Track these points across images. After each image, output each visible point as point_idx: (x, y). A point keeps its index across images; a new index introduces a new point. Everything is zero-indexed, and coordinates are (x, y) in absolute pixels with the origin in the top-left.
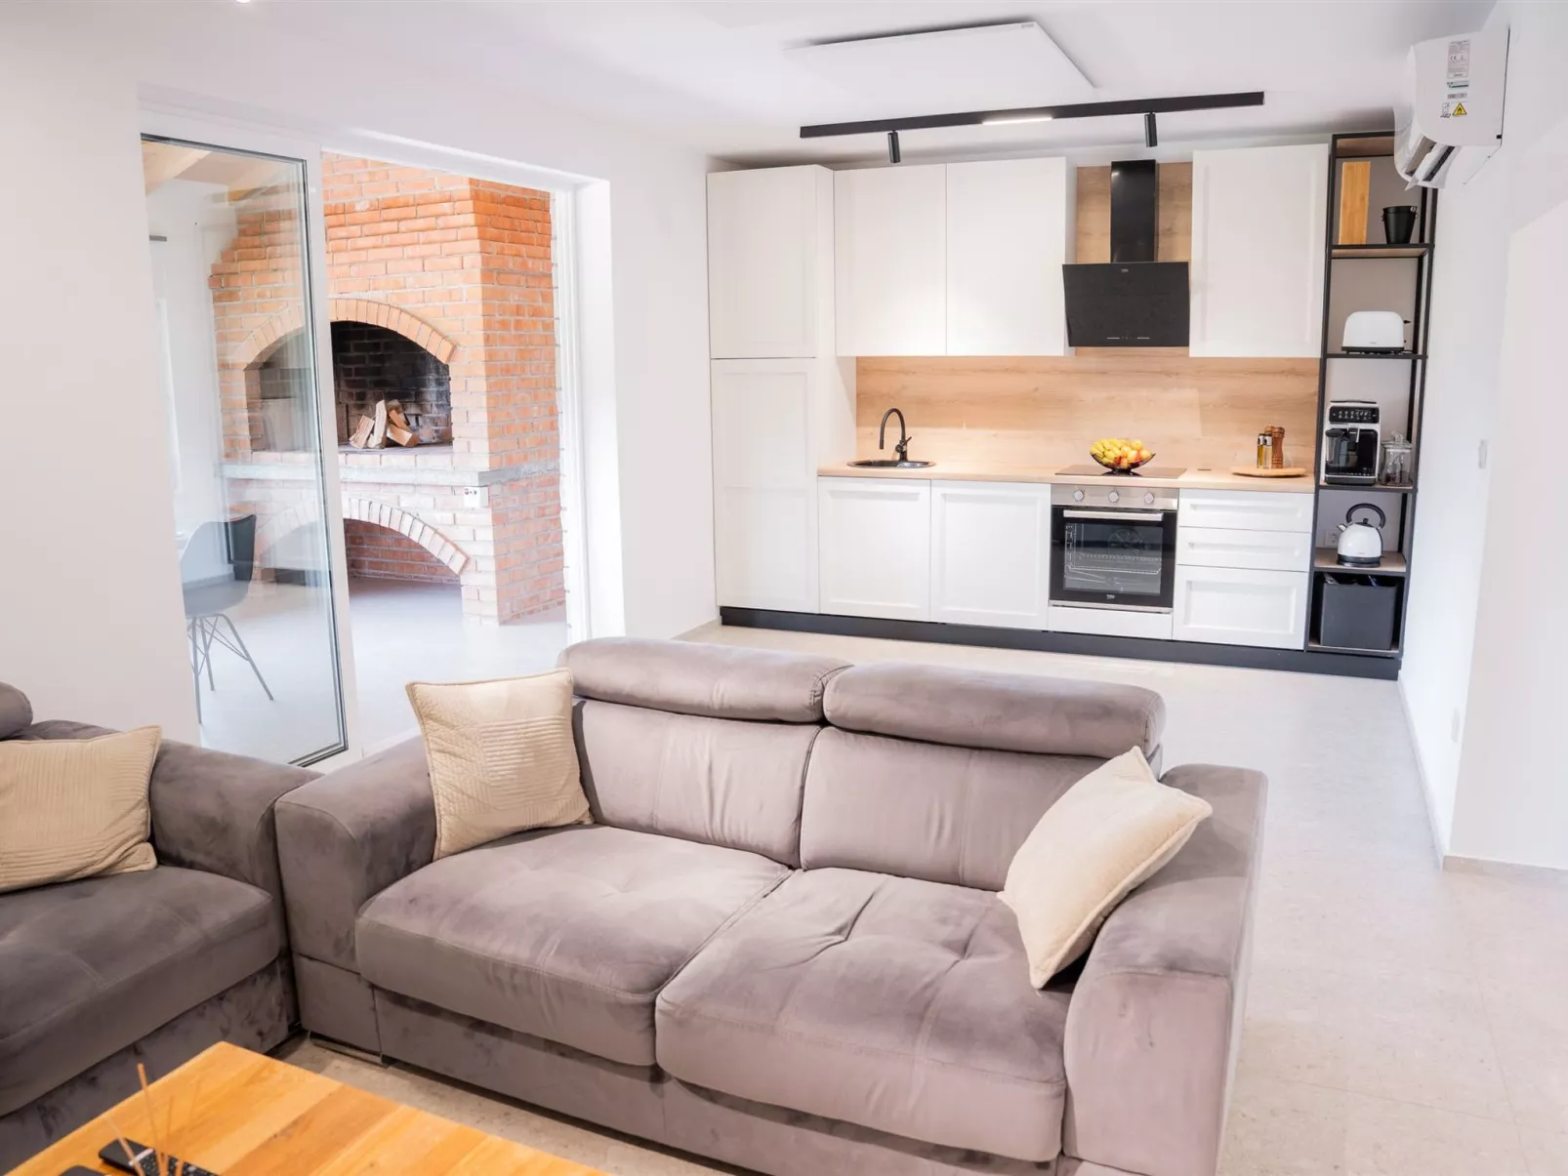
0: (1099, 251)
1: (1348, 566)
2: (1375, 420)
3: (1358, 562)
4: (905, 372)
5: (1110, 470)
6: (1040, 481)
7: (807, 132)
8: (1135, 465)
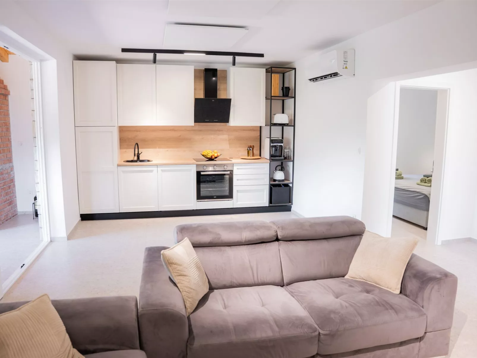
0: (201, 96)
1: (277, 182)
2: (282, 143)
3: (279, 181)
4: (137, 131)
5: (208, 159)
6: (193, 164)
7: (124, 50)
8: (216, 158)
